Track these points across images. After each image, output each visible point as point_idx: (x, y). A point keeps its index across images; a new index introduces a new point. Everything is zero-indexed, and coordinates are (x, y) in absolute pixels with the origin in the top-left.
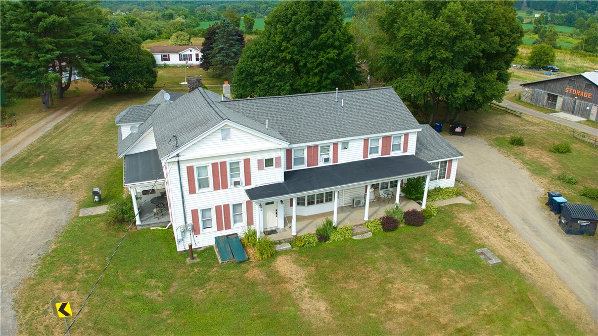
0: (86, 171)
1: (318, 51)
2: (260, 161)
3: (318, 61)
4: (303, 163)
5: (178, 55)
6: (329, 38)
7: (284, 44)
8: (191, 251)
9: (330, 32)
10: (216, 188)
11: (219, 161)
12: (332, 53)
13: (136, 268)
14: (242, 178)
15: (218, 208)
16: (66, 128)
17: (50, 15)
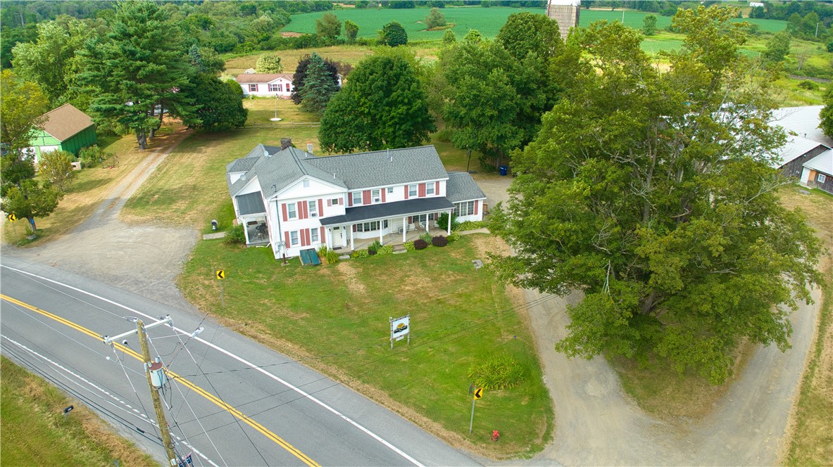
0: (199, 208)
1: (391, 107)
2: (329, 201)
3: (391, 115)
4: (360, 202)
5: (267, 86)
6: (398, 96)
7: (362, 100)
8: (284, 259)
9: (399, 92)
10: (301, 217)
11: (302, 200)
12: (403, 109)
13: (249, 268)
14: (317, 211)
15: (302, 231)
16: (167, 170)
17: (148, 63)
